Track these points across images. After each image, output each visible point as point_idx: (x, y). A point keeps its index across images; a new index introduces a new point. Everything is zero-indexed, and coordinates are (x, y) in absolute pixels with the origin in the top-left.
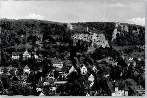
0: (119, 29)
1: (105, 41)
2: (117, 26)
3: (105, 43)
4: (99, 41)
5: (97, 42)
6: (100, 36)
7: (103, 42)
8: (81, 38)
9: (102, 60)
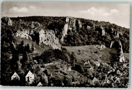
0: (70, 24)
1: (55, 39)
2: (67, 20)
3: (55, 42)
4: (47, 39)
5: (45, 40)
6: (49, 33)
7: (52, 40)
8: (25, 36)
9: (51, 64)
